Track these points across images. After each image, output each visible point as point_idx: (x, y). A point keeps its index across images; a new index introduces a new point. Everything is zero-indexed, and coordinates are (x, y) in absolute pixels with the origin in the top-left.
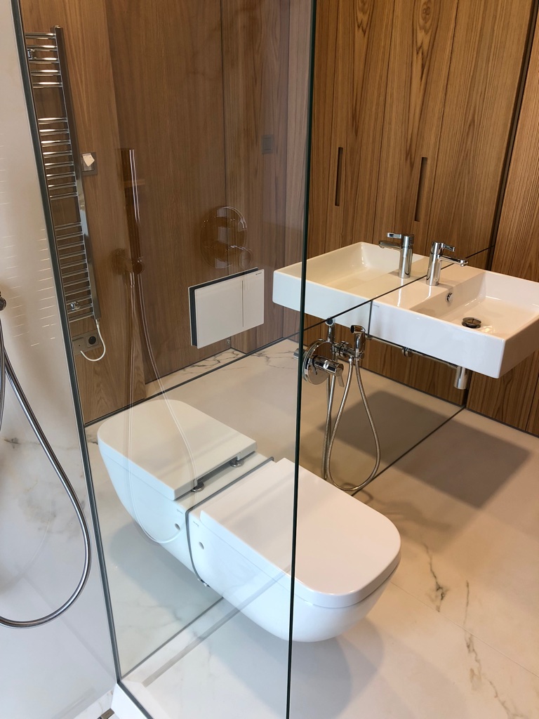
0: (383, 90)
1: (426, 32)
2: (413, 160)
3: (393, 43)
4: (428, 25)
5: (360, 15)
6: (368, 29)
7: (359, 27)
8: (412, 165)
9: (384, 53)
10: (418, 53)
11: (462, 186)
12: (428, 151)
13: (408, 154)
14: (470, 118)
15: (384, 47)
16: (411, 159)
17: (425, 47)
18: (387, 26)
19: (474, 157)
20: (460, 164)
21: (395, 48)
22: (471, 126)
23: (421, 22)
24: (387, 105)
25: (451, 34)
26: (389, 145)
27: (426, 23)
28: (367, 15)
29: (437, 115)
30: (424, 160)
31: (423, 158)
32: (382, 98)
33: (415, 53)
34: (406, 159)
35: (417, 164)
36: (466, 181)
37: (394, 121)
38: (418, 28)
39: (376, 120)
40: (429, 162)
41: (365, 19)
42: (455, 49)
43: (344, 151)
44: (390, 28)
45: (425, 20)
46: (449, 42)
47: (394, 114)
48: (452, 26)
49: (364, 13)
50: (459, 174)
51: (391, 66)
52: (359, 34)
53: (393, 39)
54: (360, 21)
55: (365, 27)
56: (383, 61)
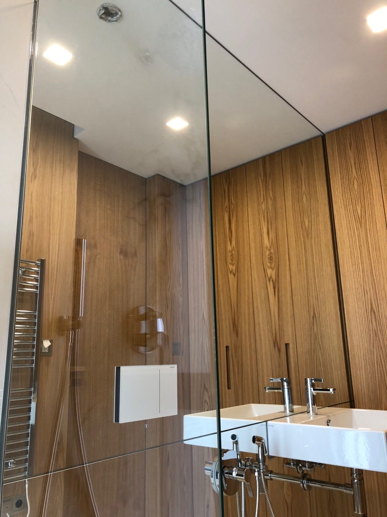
0: (251, 305)
1: (273, 269)
2: (279, 347)
3: (253, 279)
4: (273, 265)
5: (231, 267)
6: (237, 273)
7: (231, 272)
8: (279, 350)
9: (248, 284)
10: (269, 281)
11: (318, 358)
12: (288, 339)
13: (275, 343)
14: (312, 313)
15: (248, 281)
16: (278, 346)
17: (274, 277)
18: (248, 269)
19: (321, 337)
20: (313, 345)
21: (255, 281)
22: (314, 317)
23: (269, 264)
24: (255, 313)
25: (288, 268)
26: (261, 339)
27: (271, 264)
28: (235, 266)
29: (289, 315)
30: (287, 345)
31: (286, 344)
32: (251, 310)
33: (268, 281)
34: (275, 347)
35: (283, 349)
36: (320, 354)
37: (261, 323)
38: (267, 268)
39: (249, 324)
40: (291, 346)
41: (234, 268)
42: (292, 275)
43: (230, 348)
44: (250, 270)
45: (271, 263)
46: (288, 272)
47: (261, 318)
48: (288, 263)
49: (233, 265)
50: (314, 351)
51: (254, 290)
52: (231, 276)
53: (253, 276)
54: (231, 270)
55: (234, 272)
56: (248, 288)
